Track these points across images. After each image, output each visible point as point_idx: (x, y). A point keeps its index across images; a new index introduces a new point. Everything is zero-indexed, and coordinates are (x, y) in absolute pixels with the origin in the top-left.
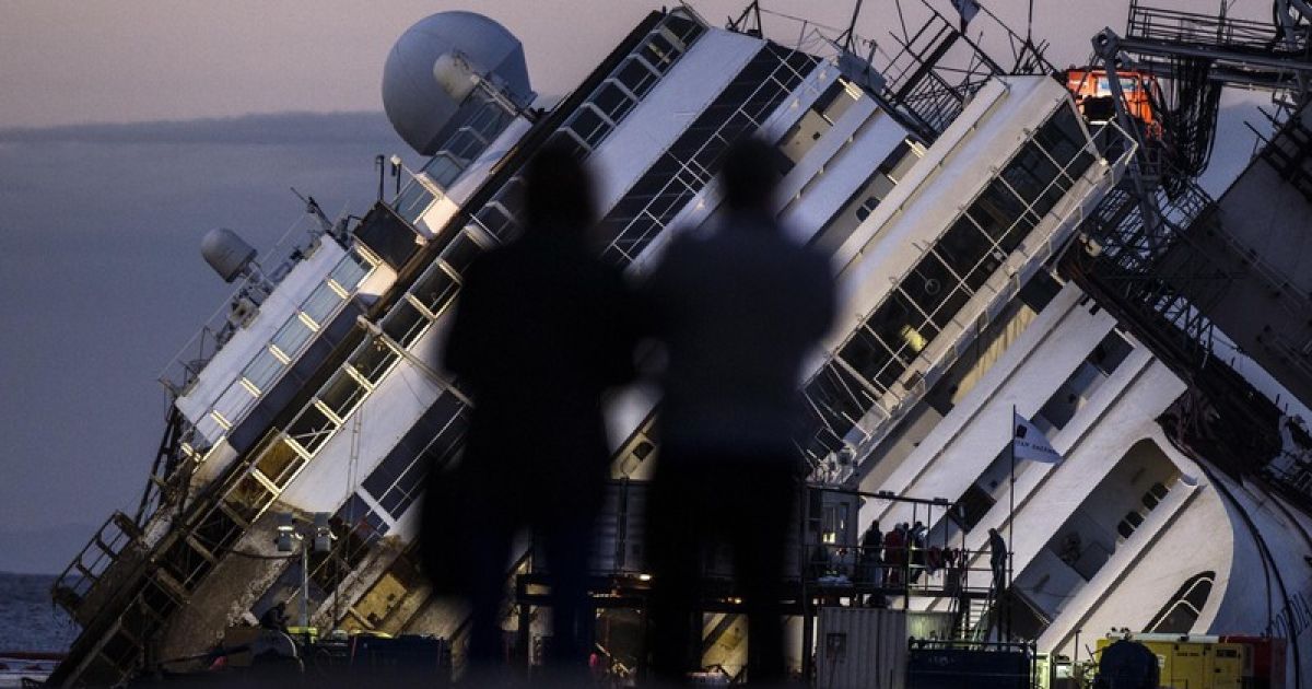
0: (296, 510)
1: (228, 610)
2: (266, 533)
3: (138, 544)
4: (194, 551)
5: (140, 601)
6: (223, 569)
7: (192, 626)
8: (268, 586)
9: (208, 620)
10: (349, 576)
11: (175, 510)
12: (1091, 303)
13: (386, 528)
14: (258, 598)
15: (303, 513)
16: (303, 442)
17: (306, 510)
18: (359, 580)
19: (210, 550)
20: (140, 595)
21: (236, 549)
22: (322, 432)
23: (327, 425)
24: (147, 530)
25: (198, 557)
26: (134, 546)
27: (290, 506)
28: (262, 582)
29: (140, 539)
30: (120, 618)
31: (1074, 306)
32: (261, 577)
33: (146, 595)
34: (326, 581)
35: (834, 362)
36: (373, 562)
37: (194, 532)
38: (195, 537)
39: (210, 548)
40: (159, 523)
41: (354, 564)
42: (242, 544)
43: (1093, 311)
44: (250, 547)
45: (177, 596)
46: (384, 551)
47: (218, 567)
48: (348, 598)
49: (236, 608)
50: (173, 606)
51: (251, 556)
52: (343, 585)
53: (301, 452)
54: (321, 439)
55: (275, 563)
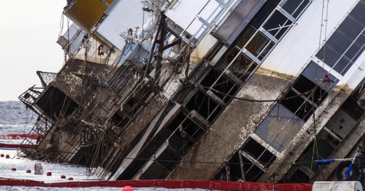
0: (273, 73)
1: (239, 132)
2: (256, 87)
3: (160, 96)
4: (212, 99)
5: (181, 130)
6: (231, 109)
7: (216, 143)
8: (264, 118)
9: (227, 139)
10: (317, 110)
11: (182, 76)
13: (338, 81)
14: (257, 125)
15: (279, 74)
16: (273, 33)
17: (280, 72)
18: (325, 112)
19: (222, 98)
20: (180, 126)
21: (237, 96)
22: (283, 27)
23: (287, 21)
24: (165, 88)
25: (214, 103)
26: (157, 98)
27: (269, 71)
28: (259, 116)
29: (161, 94)
30: (167, 141)
32: (258, 113)
33: (184, 126)
34: (306, 113)
36: (333, 101)
37: (211, 88)
38: (211, 90)
39: (221, 97)
40: (172, 83)
41: (319, 104)
42: (241, 94)
44: (247, 96)
45: (204, 126)
46: (339, 95)
47: (227, 108)
48: (320, 123)
49: (244, 131)
50: (201, 132)
51: (247, 100)
52: (317, 113)
53: (272, 38)
54: (284, 30)
55: (265, 104)
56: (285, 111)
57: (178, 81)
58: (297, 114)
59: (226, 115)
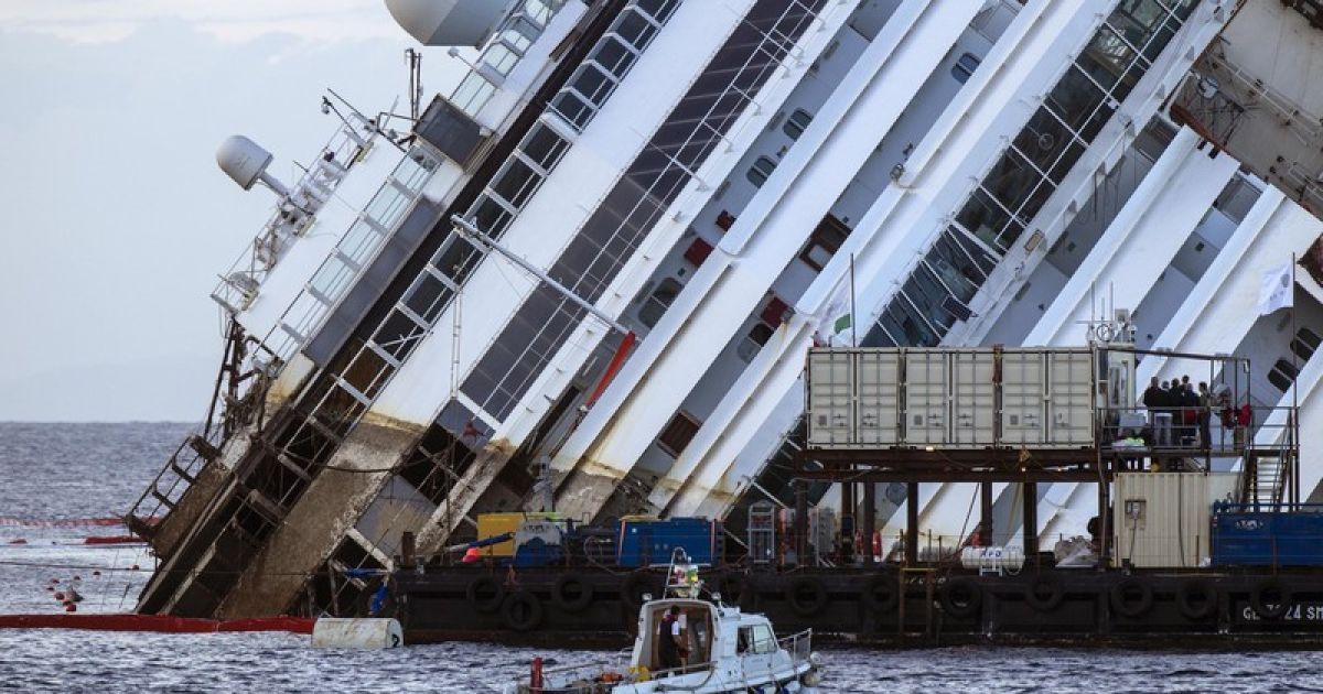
0: (390, 420)
1: (331, 528)
2: (361, 447)
3: (217, 466)
4: (286, 469)
5: (234, 525)
6: (319, 486)
7: (293, 547)
8: (371, 500)
9: (310, 540)
10: (458, 484)
11: (253, 429)
12: (1209, 147)
13: (492, 432)
14: (361, 513)
15: (399, 423)
16: (390, 350)
17: (401, 419)
18: (470, 488)
19: (303, 467)
20: (234, 518)
21: (330, 464)
22: (409, 338)
23: (415, 329)
24: (224, 451)
25: (291, 476)
26: (212, 468)
27: (383, 417)
28: (363, 497)
29: (218, 461)
30: (214, 544)
31: (1192, 151)
32: (362, 491)
33: (240, 518)
34: (436, 491)
35: (951, 227)
36: (483, 468)
37: (285, 449)
38: (286, 454)
39: (302, 465)
40: (237, 441)
41: (461, 472)
42: (337, 459)
43: (1213, 154)
44: (346, 462)
45: (274, 518)
46: (493, 457)
47: (313, 485)
48: (460, 507)
49: (338, 524)
50: (270, 528)
51: (347, 470)
52: (454, 494)
53: (390, 359)
54: (410, 344)
55: (375, 475)
56: (403, 487)
57: (247, 437)
58: (421, 490)
59: (310, 498)
